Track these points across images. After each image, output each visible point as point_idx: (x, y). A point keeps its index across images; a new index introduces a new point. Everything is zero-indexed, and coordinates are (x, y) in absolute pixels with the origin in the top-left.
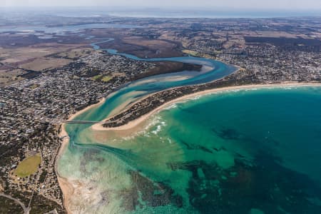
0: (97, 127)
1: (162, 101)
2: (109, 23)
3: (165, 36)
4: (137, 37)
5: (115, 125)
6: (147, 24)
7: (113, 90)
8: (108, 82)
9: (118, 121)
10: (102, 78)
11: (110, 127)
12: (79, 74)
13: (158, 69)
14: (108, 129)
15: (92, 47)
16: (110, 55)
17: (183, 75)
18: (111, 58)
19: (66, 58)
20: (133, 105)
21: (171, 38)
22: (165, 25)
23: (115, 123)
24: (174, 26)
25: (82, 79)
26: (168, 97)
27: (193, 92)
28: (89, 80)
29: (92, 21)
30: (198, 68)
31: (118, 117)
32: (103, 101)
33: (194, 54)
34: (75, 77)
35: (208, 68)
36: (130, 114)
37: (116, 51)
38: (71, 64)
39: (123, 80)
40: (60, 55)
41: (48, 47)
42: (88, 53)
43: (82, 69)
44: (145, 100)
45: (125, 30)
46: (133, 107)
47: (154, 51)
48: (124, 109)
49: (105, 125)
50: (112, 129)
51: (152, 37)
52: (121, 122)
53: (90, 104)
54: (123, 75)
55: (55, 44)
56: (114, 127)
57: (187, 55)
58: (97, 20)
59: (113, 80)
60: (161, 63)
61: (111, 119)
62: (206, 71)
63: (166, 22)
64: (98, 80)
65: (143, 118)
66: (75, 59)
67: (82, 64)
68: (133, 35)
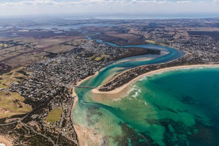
0: (95, 91)
1: (137, 74)
2: (96, 23)
3: (132, 31)
4: (114, 32)
5: (107, 90)
6: (120, 23)
7: (103, 67)
8: (99, 61)
9: (109, 88)
10: (95, 58)
11: (104, 91)
12: (80, 55)
13: (131, 53)
14: (102, 92)
15: (87, 38)
16: (99, 43)
17: (148, 57)
18: (100, 45)
19: (71, 45)
20: (116, 77)
21: (137, 33)
22: (131, 23)
24: (138, 25)
25: (83, 58)
26: (140, 72)
27: (157, 69)
28: (87, 60)
29: (85, 22)
30: (158, 52)
31: (109, 84)
32: (97, 73)
33: (153, 43)
34: (78, 57)
35: (164, 53)
36: (116, 83)
38: (75, 49)
39: (108, 60)
40: (68, 43)
41: (60, 38)
42: (85, 42)
43: (82, 52)
44: (124, 73)
45: (106, 27)
46: (117, 78)
47: (126, 41)
48: (111, 79)
49: (100, 90)
50: (105, 92)
51: (124, 32)
52: (110, 88)
53: (89, 75)
54: (108, 56)
55: (64, 36)
56: (106, 91)
57: (149, 44)
58: (88, 22)
59: (103, 60)
60: (133, 49)
61: (104, 86)
62: (164, 55)
63: (132, 22)
64: (93, 60)
65: (125, 86)
66: (77, 46)
67: (82, 49)
68: (112, 31)
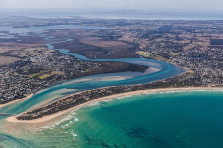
0: (12, 119)
1: (87, 99)
2: (76, 24)
3: (126, 38)
4: (96, 38)
5: (30, 118)
6: (114, 26)
7: (45, 87)
8: (44, 79)
9: (34, 115)
10: (40, 75)
11: (23, 120)
12: (20, 72)
13: (101, 68)
15: (47, 47)
16: (60, 55)
17: (123, 75)
18: (61, 57)
19: (16, 56)
20: (55, 101)
21: (131, 40)
22: (132, 26)
23: (29, 116)
24: (141, 28)
25: (21, 76)
27: (124, 92)
28: (26, 77)
29: (59, 22)
30: (143, 68)
31: (36, 111)
32: (29, 97)
33: (146, 56)
34: (16, 74)
36: (49, 109)
37: (69, 51)
38: (18, 62)
39: (60, 78)
40: (12, 53)
41: (5, 46)
42: (40, 52)
43: (27, 67)
44: (71, 97)
45: (88, 31)
46: (55, 104)
47: (106, 52)
48: (45, 105)
49: (19, 118)
50: (25, 121)
51: (112, 38)
52: (36, 116)
53: (16, 98)
54: (62, 73)
55: (13, 43)
56: (27, 120)
57: (139, 56)
58: (66, 22)
59: (49, 79)
60: (107, 64)
61: (28, 113)
63: (135, 24)
64: (35, 78)
65: (60, 113)
66: (25, 57)
67: (29, 62)
68: (94, 36)
